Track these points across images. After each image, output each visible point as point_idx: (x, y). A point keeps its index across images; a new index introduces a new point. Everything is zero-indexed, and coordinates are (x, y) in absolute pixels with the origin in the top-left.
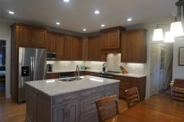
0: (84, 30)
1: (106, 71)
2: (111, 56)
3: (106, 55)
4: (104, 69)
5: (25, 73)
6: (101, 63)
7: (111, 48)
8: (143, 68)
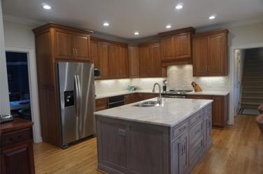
0: (137, 33)
1: (168, 90)
2: (173, 69)
3: (166, 68)
4: (165, 88)
5: (68, 100)
6: (160, 80)
7: (177, 57)
8: (224, 82)
